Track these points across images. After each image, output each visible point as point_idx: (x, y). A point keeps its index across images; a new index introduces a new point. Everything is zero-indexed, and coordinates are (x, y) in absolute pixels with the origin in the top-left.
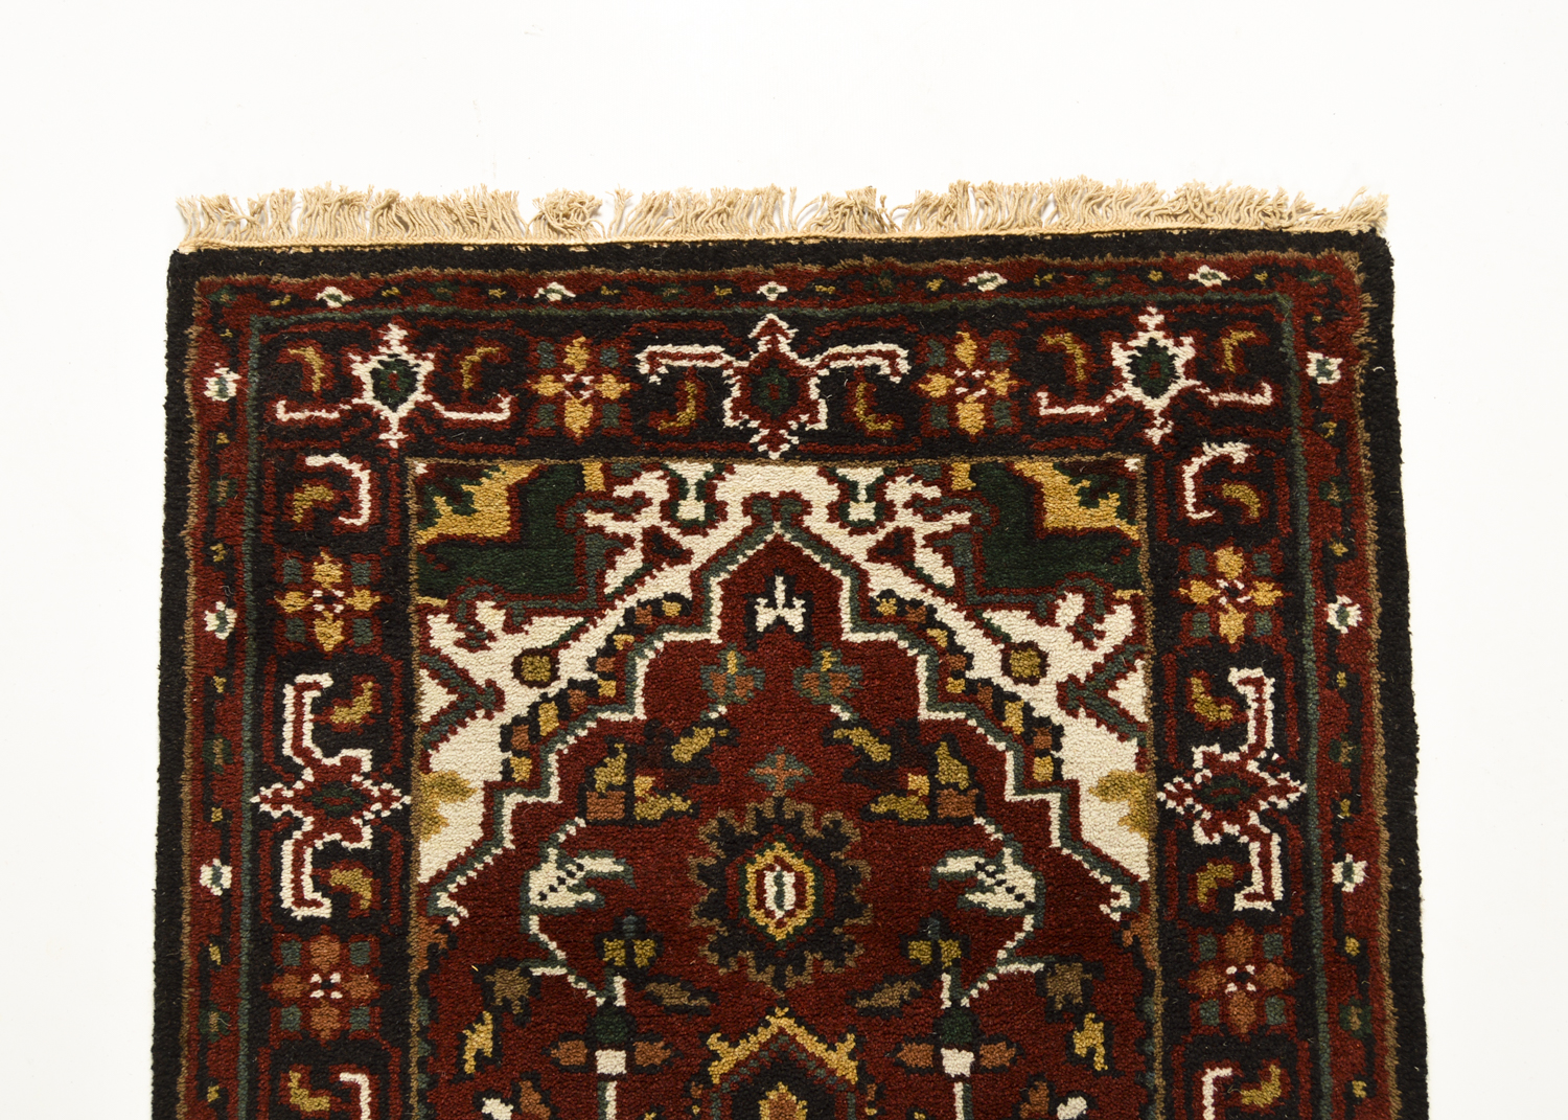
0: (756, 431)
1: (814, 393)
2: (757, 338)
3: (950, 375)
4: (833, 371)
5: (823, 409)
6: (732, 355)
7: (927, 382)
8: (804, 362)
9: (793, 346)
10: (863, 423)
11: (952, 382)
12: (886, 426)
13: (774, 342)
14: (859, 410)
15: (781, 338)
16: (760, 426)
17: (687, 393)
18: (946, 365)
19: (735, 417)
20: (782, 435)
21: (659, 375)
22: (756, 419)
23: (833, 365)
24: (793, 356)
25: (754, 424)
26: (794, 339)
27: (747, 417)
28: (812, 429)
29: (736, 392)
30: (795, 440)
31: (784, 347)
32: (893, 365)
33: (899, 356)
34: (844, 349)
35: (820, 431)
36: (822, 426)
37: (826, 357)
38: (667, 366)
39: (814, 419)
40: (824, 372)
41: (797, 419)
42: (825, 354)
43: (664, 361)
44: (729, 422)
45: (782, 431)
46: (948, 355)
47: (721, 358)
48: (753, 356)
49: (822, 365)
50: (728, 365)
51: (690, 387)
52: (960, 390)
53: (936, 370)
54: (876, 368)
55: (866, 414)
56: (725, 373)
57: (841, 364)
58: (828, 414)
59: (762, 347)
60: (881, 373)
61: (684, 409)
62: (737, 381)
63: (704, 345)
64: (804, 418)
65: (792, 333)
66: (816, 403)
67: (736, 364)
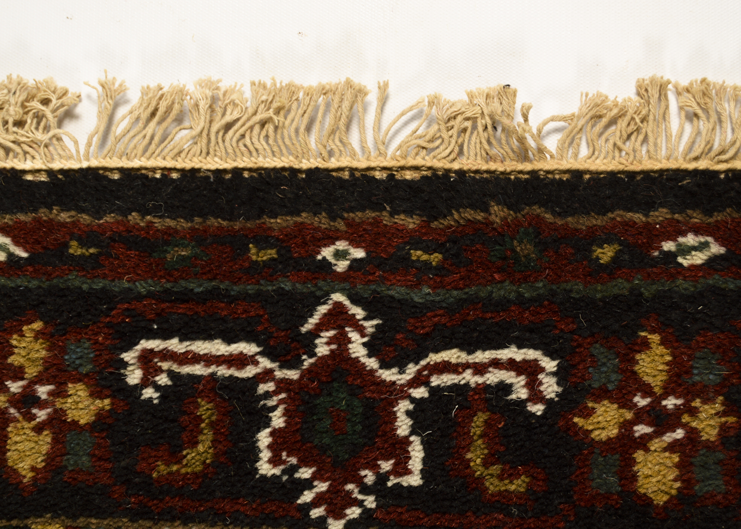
0: (308, 484)
1: (403, 426)
2: (315, 333)
3: (625, 403)
4: (435, 391)
5: (417, 453)
6: (273, 360)
7: (588, 413)
8: (389, 375)
9: (372, 348)
10: (481, 478)
11: (629, 415)
12: (517, 485)
13: (342, 341)
14: (475, 457)
15: (354, 336)
16: (314, 477)
17: (200, 419)
18: (620, 388)
19: (275, 461)
20: (350, 493)
21: (157, 388)
22: (308, 465)
23: (435, 381)
24: (372, 363)
25: (305, 473)
26: (373, 336)
27: (294, 460)
28: (398, 486)
29: (278, 420)
30: (370, 502)
31: (357, 348)
32: (533, 385)
33: (542, 370)
34: (453, 355)
35: (410, 487)
36: (415, 480)
37: (425, 367)
38: (171, 374)
39: (402, 469)
40: (420, 393)
41: (375, 467)
42: (423, 363)
43: (165, 365)
44: (265, 468)
45: (350, 487)
46: (623, 371)
47: (256, 363)
48: (308, 362)
49: (419, 380)
50: (267, 375)
51: (205, 409)
52: (641, 429)
53: (602, 394)
54: (505, 388)
55: (486, 464)
56: (263, 388)
57: (447, 379)
58: (424, 460)
59: (322, 350)
60: (513, 396)
61: (194, 444)
62: (281, 402)
63: (229, 341)
64: (386, 466)
65: (370, 325)
66: (405, 442)
67: (279, 374)
